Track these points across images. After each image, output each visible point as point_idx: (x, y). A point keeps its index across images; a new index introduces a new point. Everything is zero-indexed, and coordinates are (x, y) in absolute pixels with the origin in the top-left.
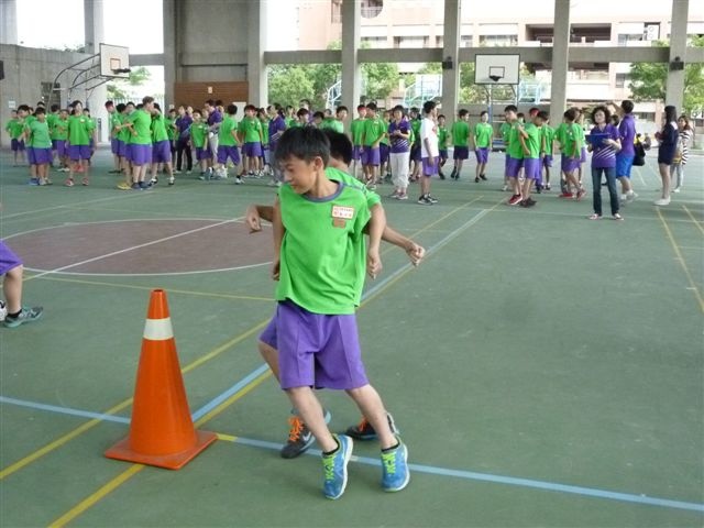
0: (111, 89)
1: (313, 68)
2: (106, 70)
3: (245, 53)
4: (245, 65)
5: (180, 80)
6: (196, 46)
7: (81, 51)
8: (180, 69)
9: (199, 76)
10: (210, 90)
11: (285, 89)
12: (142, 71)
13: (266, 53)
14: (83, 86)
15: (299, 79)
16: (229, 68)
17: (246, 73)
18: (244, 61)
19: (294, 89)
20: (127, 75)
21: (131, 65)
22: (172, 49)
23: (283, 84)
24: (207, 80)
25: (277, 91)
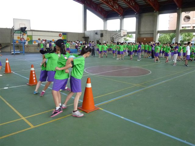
0: (125, 39)
1: (172, 34)
2: (122, 35)
3: (153, 31)
4: (153, 34)
5: (139, 37)
6: (143, 30)
7: (119, 31)
8: (139, 35)
9: (143, 36)
10: (145, 39)
11: (163, 39)
12: (131, 35)
13: (158, 31)
14: (118, 38)
15: (166, 37)
16: (149, 34)
17: (153, 35)
18: (153, 33)
19: (165, 39)
20: (126, 36)
21: (127, 34)
22: (137, 31)
23: (162, 38)
24: (144, 37)
25: (161, 39)
